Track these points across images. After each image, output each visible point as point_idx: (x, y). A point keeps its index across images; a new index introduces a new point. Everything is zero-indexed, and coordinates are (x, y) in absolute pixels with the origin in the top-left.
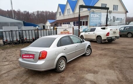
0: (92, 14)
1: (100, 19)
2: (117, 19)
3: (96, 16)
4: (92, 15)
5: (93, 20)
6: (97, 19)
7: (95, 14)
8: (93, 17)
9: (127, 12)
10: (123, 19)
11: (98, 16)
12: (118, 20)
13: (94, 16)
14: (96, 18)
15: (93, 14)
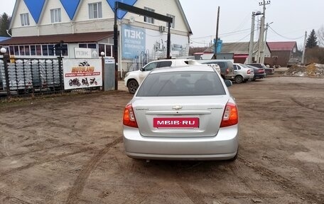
0: (126, 30)
1: (143, 43)
2: (175, 46)
3: (136, 34)
4: (127, 33)
5: (130, 44)
6: (137, 42)
7: (132, 31)
8: (129, 36)
9: (191, 33)
10: (183, 47)
11: (138, 35)
12: (177, 50)
13: (131, 35)
14: (135, 39)
15: (128, 31)
